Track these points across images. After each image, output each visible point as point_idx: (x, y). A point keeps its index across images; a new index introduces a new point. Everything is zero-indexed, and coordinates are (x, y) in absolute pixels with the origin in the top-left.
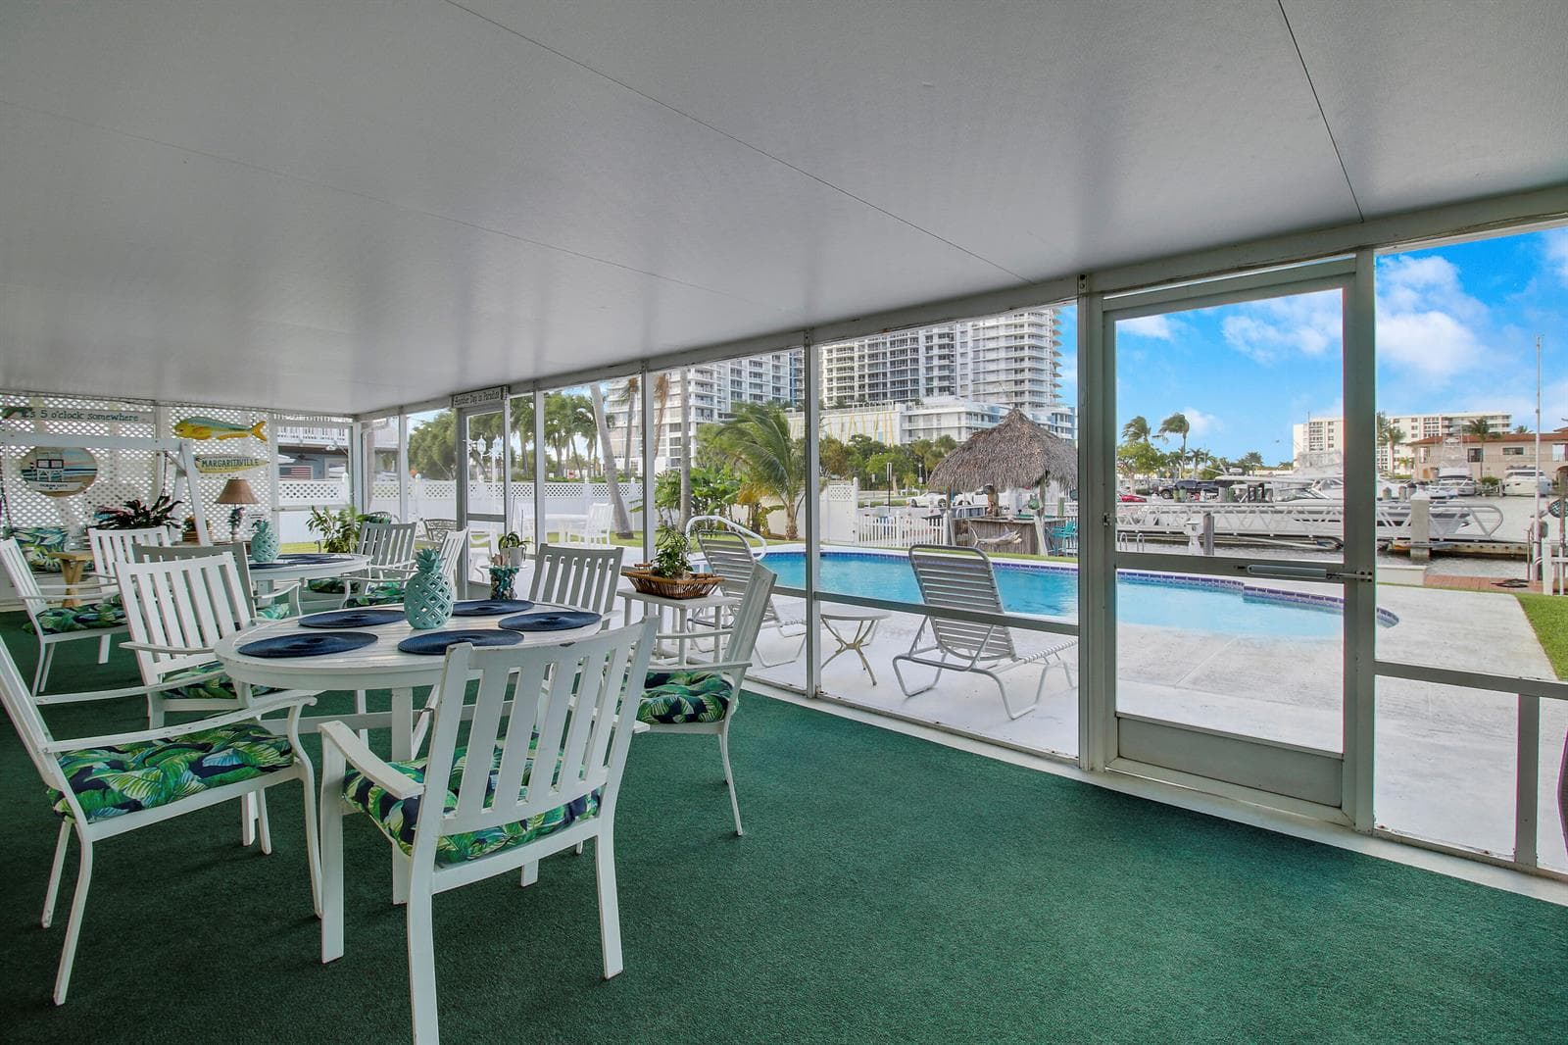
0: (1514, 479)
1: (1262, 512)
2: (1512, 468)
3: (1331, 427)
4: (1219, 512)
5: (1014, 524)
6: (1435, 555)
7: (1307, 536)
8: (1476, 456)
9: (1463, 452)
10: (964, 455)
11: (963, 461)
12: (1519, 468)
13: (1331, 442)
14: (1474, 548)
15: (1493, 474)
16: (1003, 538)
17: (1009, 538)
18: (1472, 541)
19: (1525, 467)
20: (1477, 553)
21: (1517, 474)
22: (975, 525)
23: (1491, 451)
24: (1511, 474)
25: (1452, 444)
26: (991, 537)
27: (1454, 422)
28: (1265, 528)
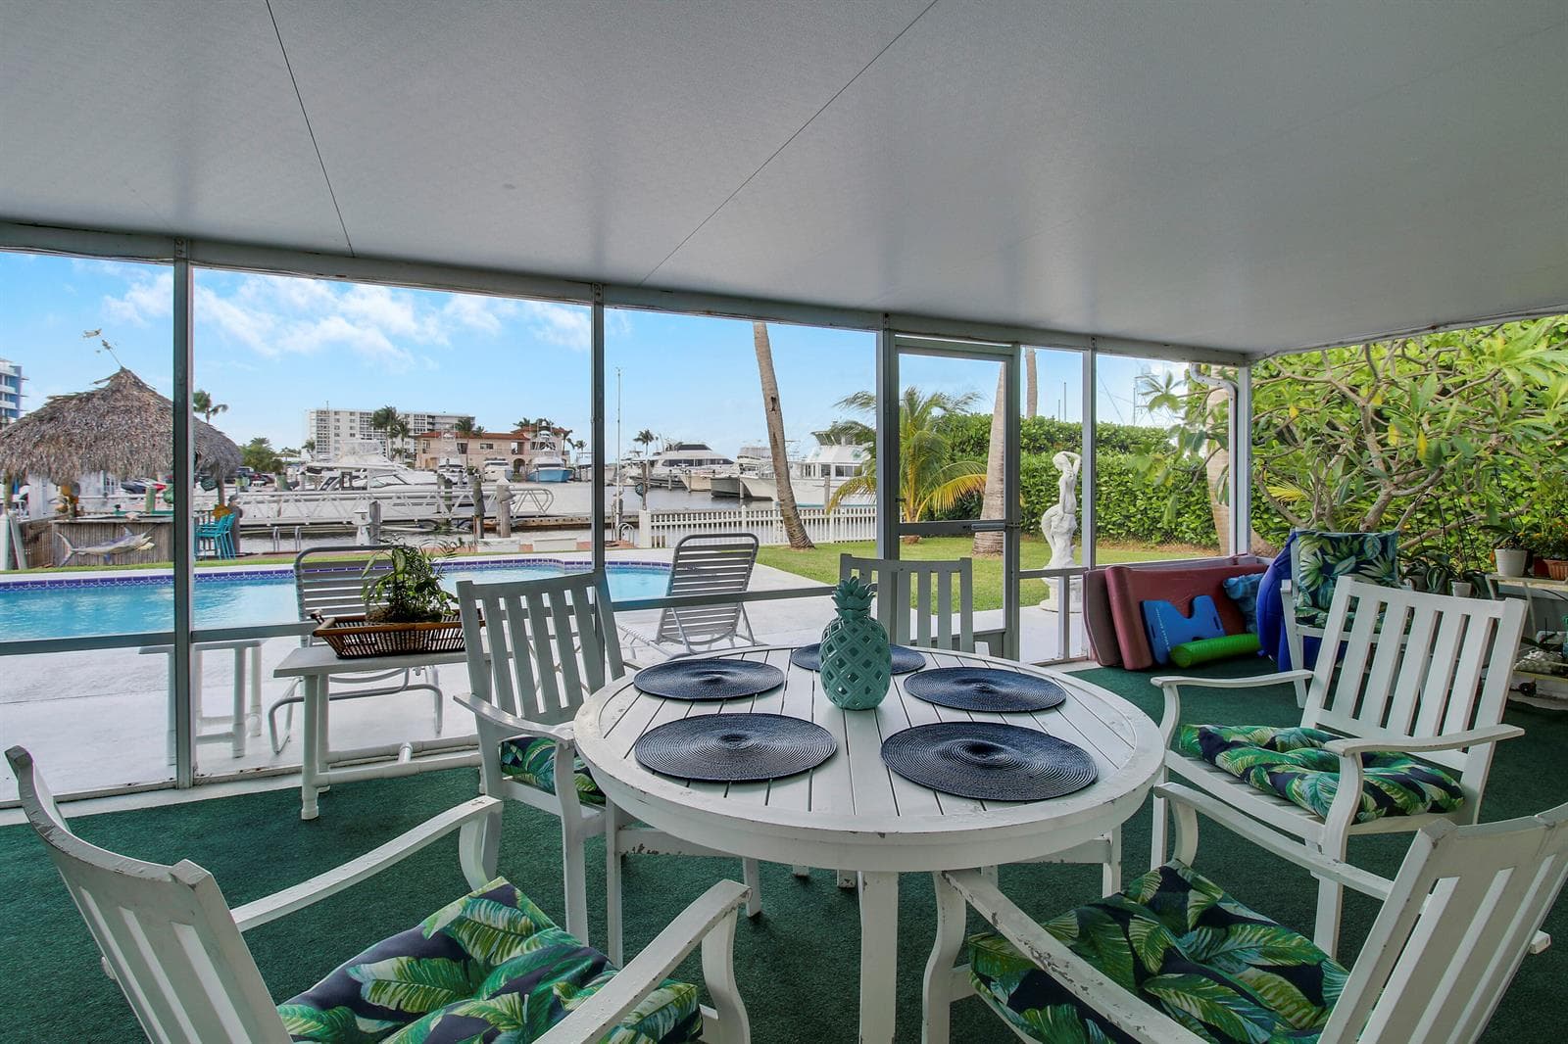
0: (490, 468)
1: (297, 501)
2: (488, 459)
3: (337, 417)
4: (249, 503)
5: (140, 524)
6: (515, 529)
7: (413, 521)
8: (463, 449)
9: (453, 446)
10: (43, 428)
11: (42, 436)
12: (492, 459)
13: (337, 431)
14: (537, 521)
15: (474, 463)
16: (121, 544)
17: (132, 544)
18: (534, 517)
19: (496, 459)
20: (538, 526)
21: (492, 464)
22: (66, 531)
23: (473, 445)
24: (488, 464)
25: (448, 438)
26: (97, 544)
27: (437, 420)
28: (337, 515)
